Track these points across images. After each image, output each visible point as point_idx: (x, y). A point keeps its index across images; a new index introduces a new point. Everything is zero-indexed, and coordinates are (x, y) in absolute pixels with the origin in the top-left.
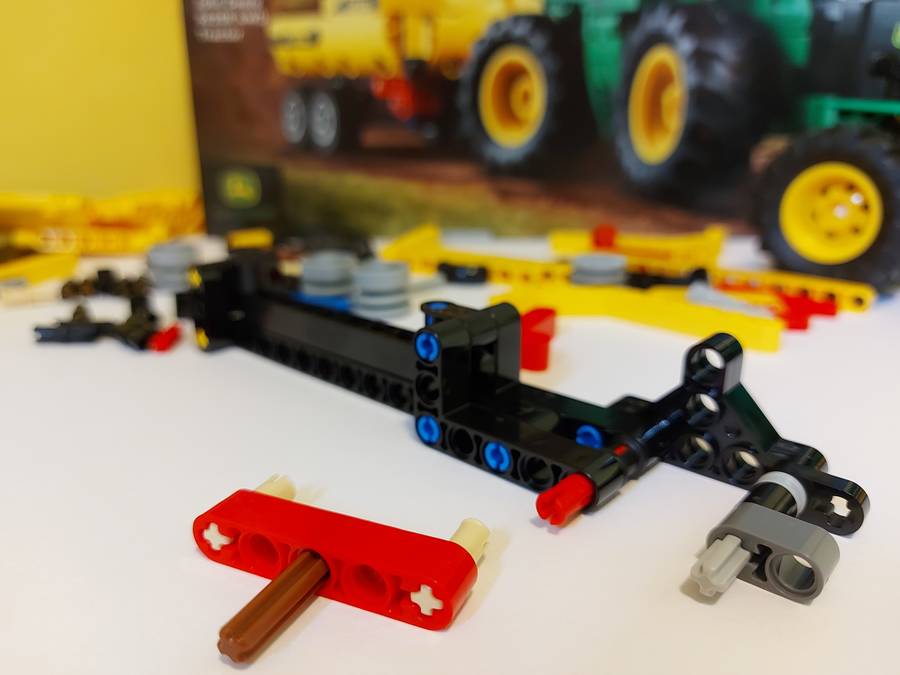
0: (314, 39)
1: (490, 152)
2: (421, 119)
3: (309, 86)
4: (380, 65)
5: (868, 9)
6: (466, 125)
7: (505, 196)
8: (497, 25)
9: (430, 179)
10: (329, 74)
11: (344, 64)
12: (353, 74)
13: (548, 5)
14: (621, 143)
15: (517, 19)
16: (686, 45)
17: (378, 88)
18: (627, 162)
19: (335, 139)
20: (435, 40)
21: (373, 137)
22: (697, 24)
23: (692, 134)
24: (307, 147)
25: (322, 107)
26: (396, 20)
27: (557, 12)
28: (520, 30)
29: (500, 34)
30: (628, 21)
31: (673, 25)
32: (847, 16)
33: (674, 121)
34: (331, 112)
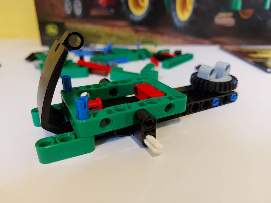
1: (132, 17)
2: (109, 7)
6: (124, 8)
7: (137, 31)
9: (113, 26)
14: (173, 14)
18: (175, 20)
19: (81, 13)
21: (94, 12)
23: (195, 11)
24: (73, 16)
25: (77, 2)
33: (190, 7)
34: (80, 4)
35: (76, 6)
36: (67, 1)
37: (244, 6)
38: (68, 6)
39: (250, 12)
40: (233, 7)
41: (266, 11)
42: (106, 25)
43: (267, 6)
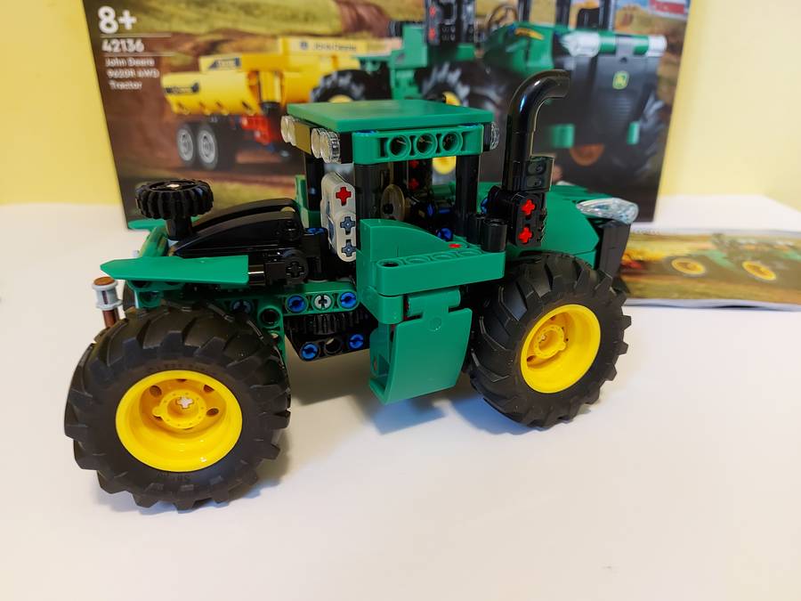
0: (195, 89)
3: (194, 123)
4: (245, 105)
5: (594, 60)
8: (327, 77)
10: (208, 112)
11: (219, 105)
12: (225, 113)
13: (363, 62)
15: (342, 73)
16: (464, 91)
17: (245, 122)
19: (215, 158)
20: (282, 87)
21: (242, 158)
22: (471, 74)
24: (197, 163)
25: (204, 133)
26: (254, 73)
27: (369, 68)
28: (344, 81)
29: (329, 83)
30: (421, 75)
31: (454, 77)
32: (578, 67)
34: (211, 139)
35: (202, 143)
36: (183, 134)
37: (579, 139)
38: (185, 145)
39: (596, 150)
40: (556, 143)
41: (631, 147)
42: (272, 184)
43: (634, 137)
